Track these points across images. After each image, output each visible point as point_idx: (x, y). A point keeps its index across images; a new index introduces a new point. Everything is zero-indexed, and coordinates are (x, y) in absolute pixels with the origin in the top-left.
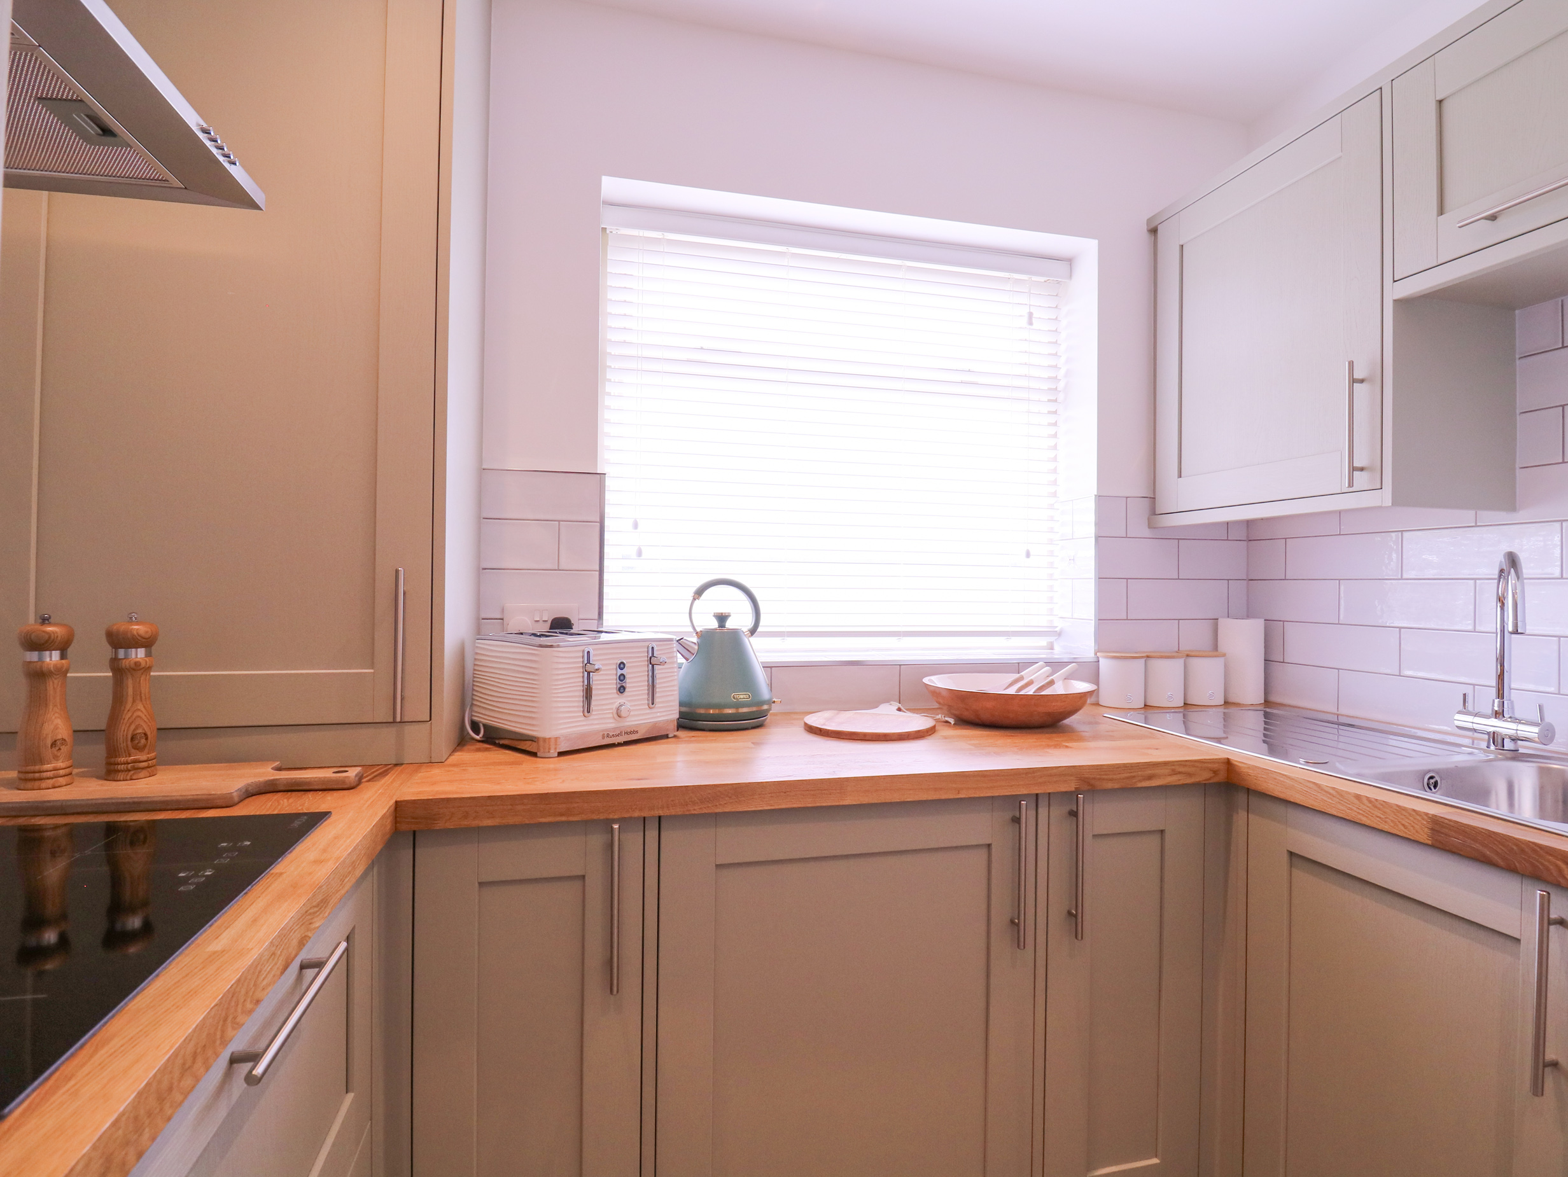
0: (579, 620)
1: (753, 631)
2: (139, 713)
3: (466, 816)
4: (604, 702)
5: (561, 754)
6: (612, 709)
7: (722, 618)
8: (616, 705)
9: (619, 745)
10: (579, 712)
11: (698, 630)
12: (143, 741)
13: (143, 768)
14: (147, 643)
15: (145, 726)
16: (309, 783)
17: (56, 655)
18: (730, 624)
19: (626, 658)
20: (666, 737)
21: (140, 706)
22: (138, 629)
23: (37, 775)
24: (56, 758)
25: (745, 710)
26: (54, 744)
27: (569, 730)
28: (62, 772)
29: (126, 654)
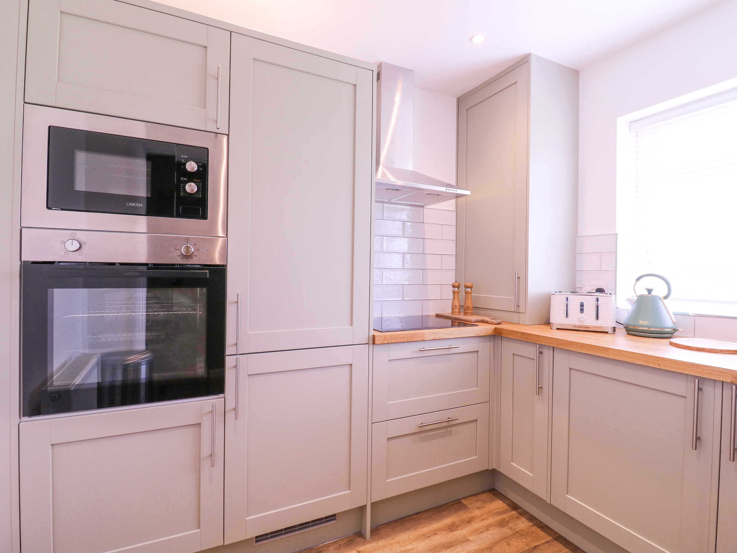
0: (608, 289)
1: (666, 297)
2: (468, 302)
3: (507, 335)
4: (573, 315)
5: (557, 329)
6: (578, 318)
7: (650, 291)
8: (579, 317)
9: (582, 331)
10: (564, 316)
11: (637, 295)
12: (469, 308)
13: (469, 314)
14: (471, 287)
15: (469, 305)
16: (488, 322)
17: (457, 288)
18: (653, 293)
19: (584, 301)
20: (607, 333)
21: (469, 301)
22: (469, 284)
23: (455, 312)
24: (456, 309)
25: (653, 329)
26: (455, 306)
27: (559, 322)
28: (457, 312)
29: (467, 289)
